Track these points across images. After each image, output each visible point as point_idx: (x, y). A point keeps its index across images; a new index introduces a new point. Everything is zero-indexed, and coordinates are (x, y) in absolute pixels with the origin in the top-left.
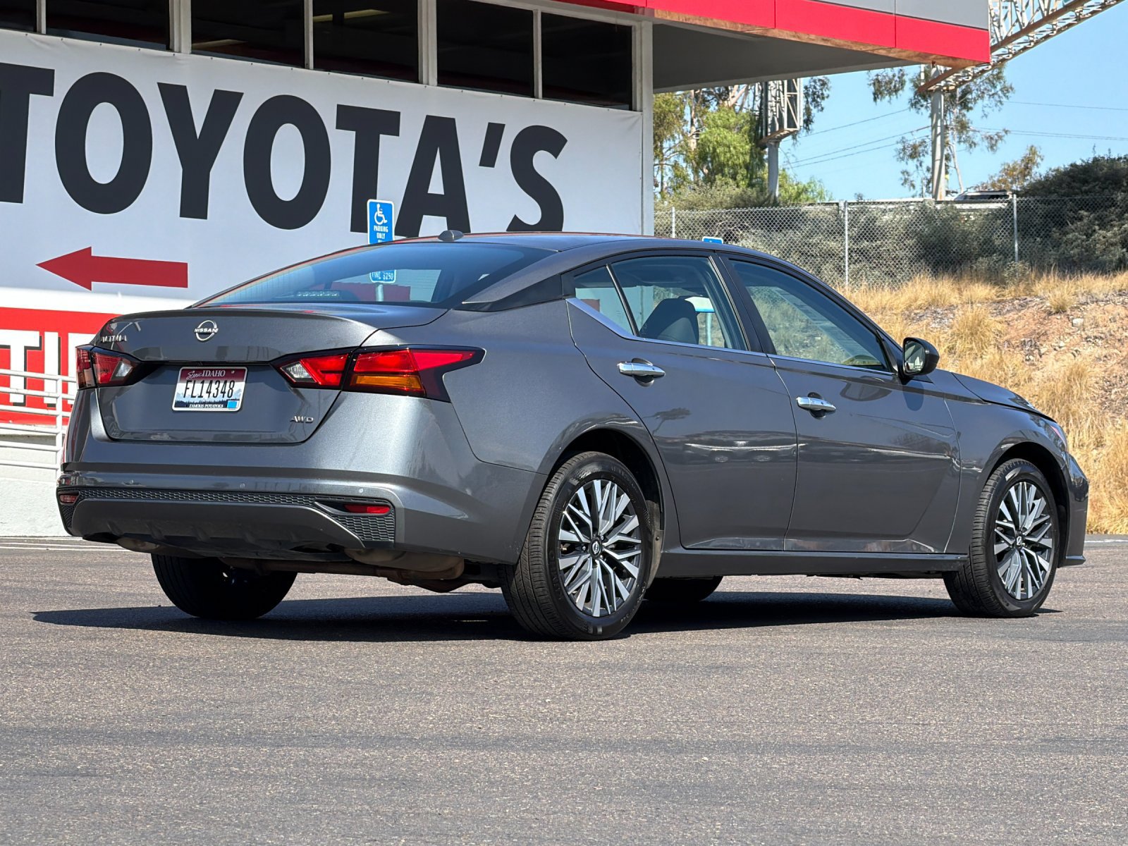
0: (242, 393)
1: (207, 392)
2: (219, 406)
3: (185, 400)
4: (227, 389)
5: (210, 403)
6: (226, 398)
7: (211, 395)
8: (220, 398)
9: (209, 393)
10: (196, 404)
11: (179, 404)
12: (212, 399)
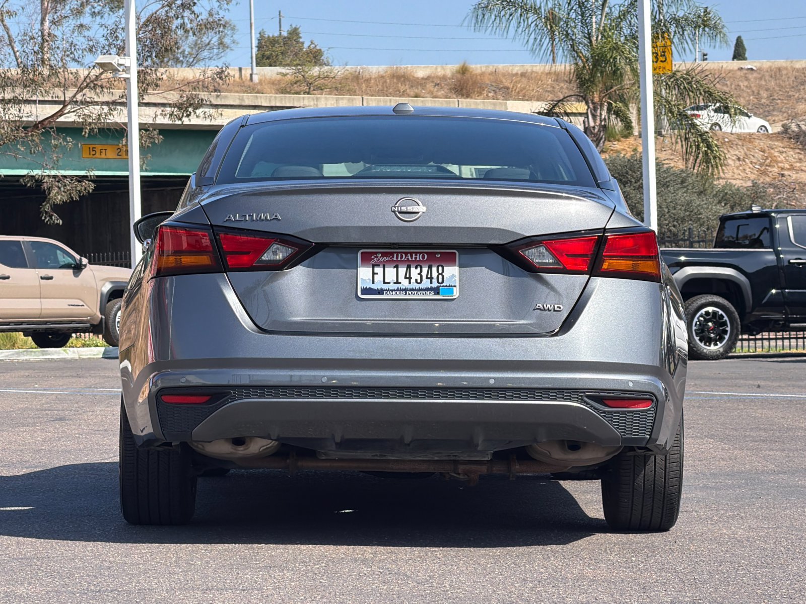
0: (457, 279)
1: (406, 278)
2: (428, 293)
3: (375, 287)
4: (435, 274)
5: (412, 290)
6: (435, 284)
7: (413, 281)
8: (426, 284)
9: (410, 278)
10: (392, 291)
11: (366, 291)
12: (417, 286)
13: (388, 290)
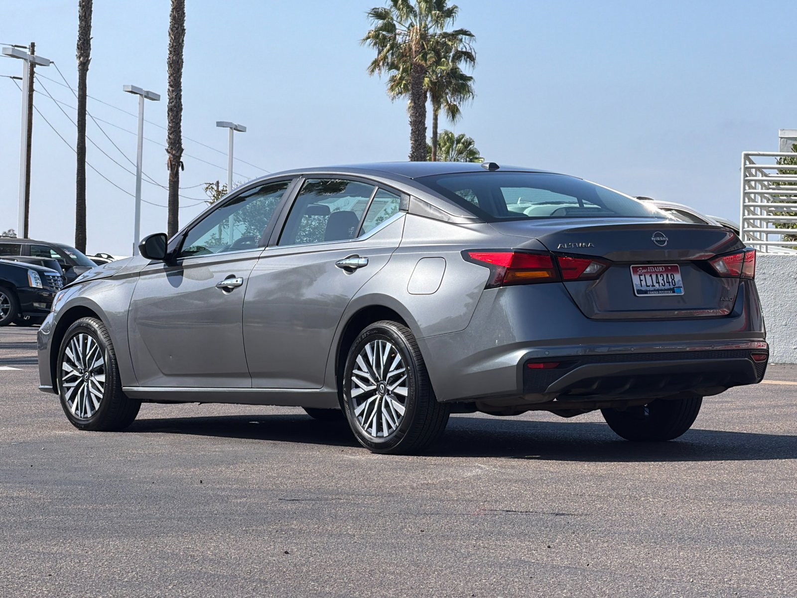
1: (657, 283)
2: (669, 292)
3: (643, 289)
4: (670, 280)
5: (661, 290)
6: (672, 287)
7: (661, 284)
9: (659, 283)
11: (640, 292)
12: (663, 288)
13: (650, 291)
